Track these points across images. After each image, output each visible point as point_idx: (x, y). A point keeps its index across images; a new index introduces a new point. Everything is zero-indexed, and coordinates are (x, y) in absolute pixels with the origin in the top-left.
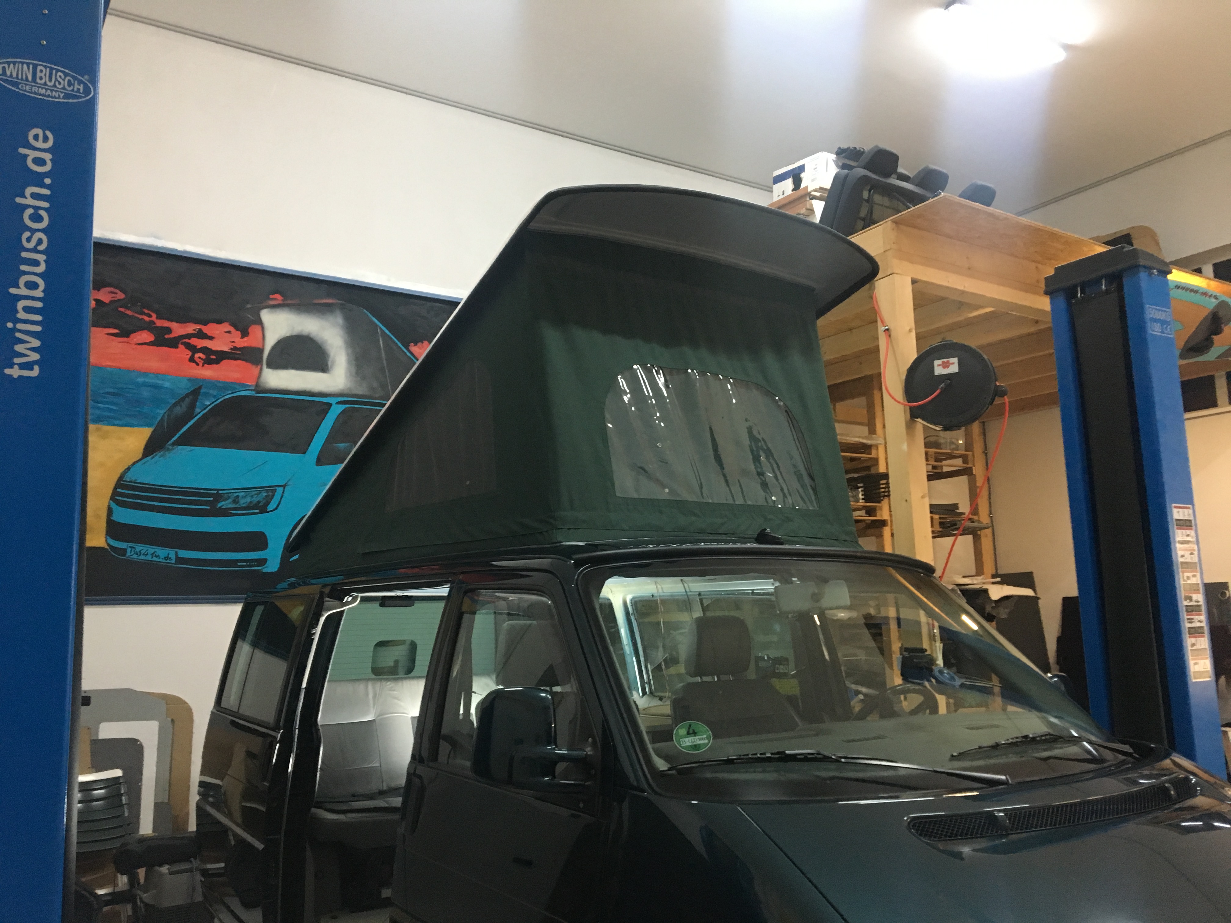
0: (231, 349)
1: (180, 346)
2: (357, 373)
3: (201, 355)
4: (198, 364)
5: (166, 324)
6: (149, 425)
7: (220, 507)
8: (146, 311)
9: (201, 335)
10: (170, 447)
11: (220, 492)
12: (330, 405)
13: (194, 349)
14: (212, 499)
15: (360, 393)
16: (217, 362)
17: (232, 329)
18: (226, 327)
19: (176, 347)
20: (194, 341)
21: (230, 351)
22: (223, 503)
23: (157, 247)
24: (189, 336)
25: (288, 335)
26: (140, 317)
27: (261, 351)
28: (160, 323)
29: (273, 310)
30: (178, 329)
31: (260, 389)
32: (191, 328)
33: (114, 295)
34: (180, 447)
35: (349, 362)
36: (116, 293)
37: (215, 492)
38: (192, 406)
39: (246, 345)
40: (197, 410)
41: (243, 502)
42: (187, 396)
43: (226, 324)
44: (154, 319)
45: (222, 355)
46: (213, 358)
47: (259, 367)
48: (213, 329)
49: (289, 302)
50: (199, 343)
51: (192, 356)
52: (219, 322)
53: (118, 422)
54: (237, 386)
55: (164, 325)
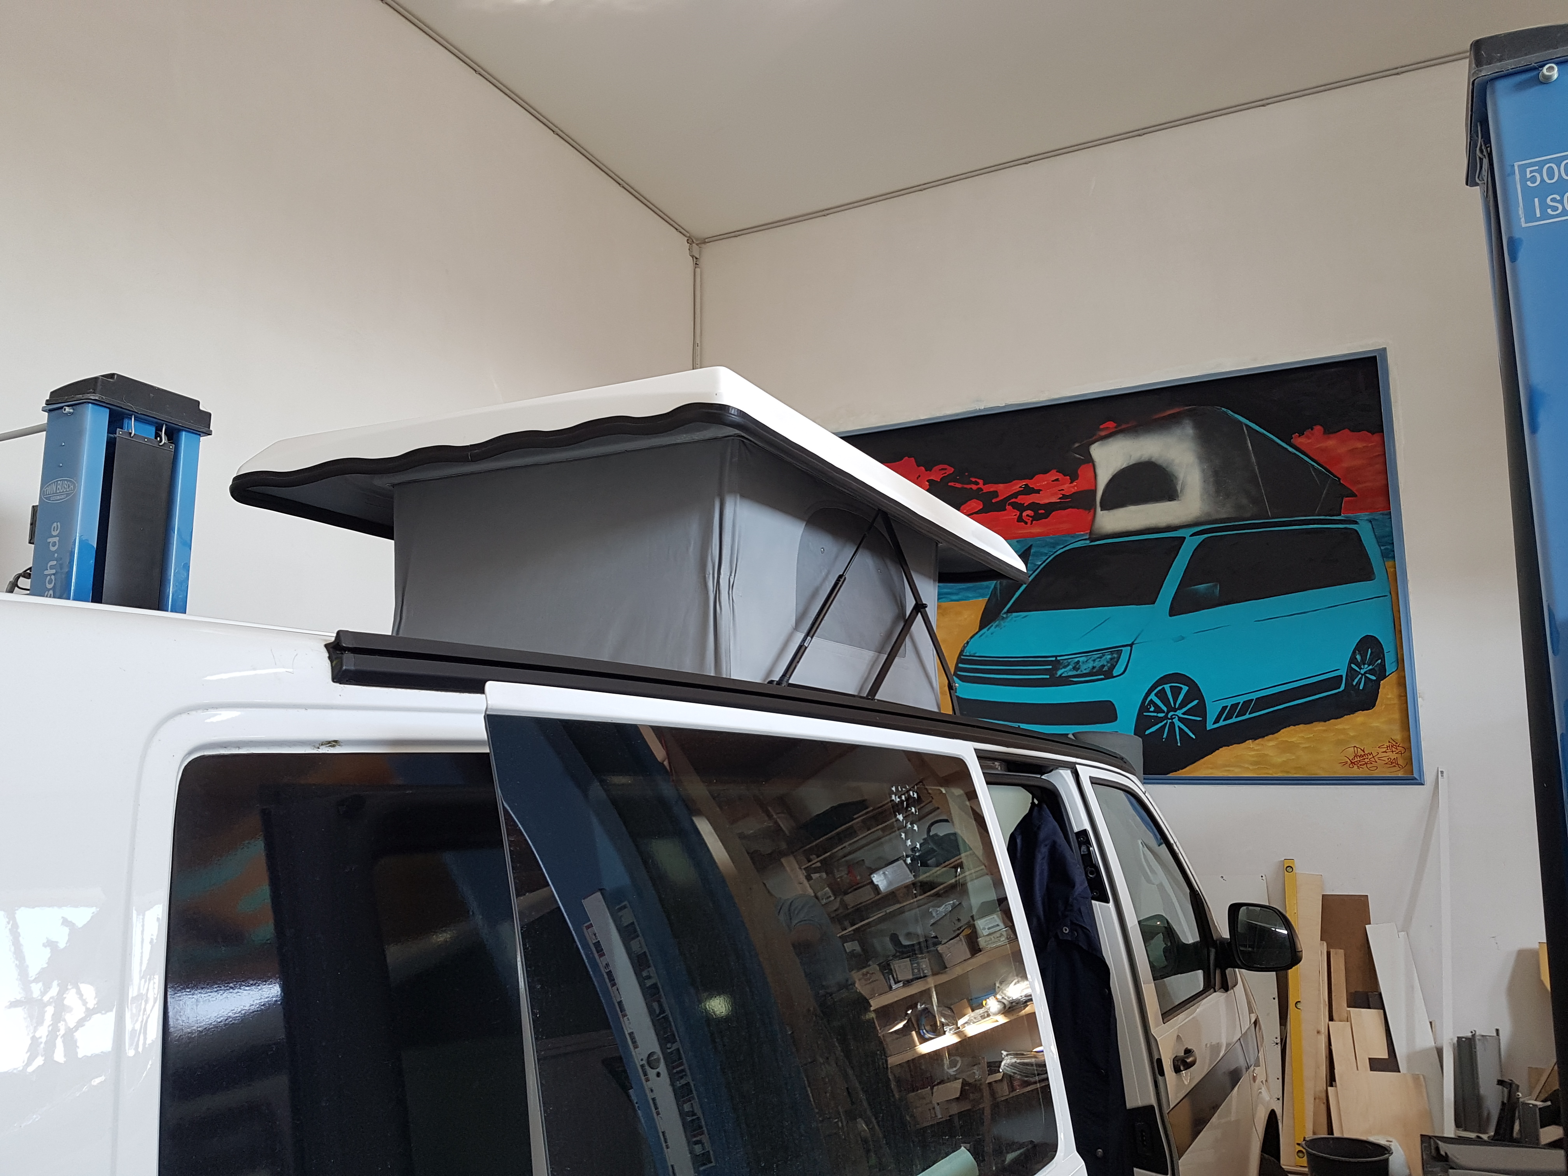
0: (1060, 499)
1: (1007, 507)
2: (1218, 492)
3: (1029, 512)
4: (1026, 523)
5: (991, 488)
6: (982, 596)
7: (1061, 675)
8: (973, 480)
9: (1028, 491)
10: (1005, 616)
11: (1058, 658)
12: (1182, 539)
13: (1021, 508)
14: (1050, 667)
16: (1046, 516)
17: (1060, 476)
18: (1053, 475)
19: (1005, 509)
20: (1021, 499)
21: (1059, 500)
22: (1063, 670)
23: (980, 410)
24: (1015, 495)
25: (1124, 466)
26: (968, 486)
27: (1094, 492)
28: (987, 488)
29: (1105, 442)
30: (1004, 490)
31: (1095, 536)
32: (1018, 485)
33: (943, 472)
34: (1015, 614)
35: (1205, 481)
36: (946, 469)
37: (1054, 659)
39: (1076, 489)
41: (1085, 668)
43: (1054, 471)
44: (981, 485)
45: (1050, 508)
46: (1042, 512)
47: (1092, 511)
48: (1040, 481)
49: (1123, 426)
50: (1028, 500)
51: (1021, 514)
52: (1046, 472)
53: (954, 597)
54: (1069, 538)
55: (992, 490)
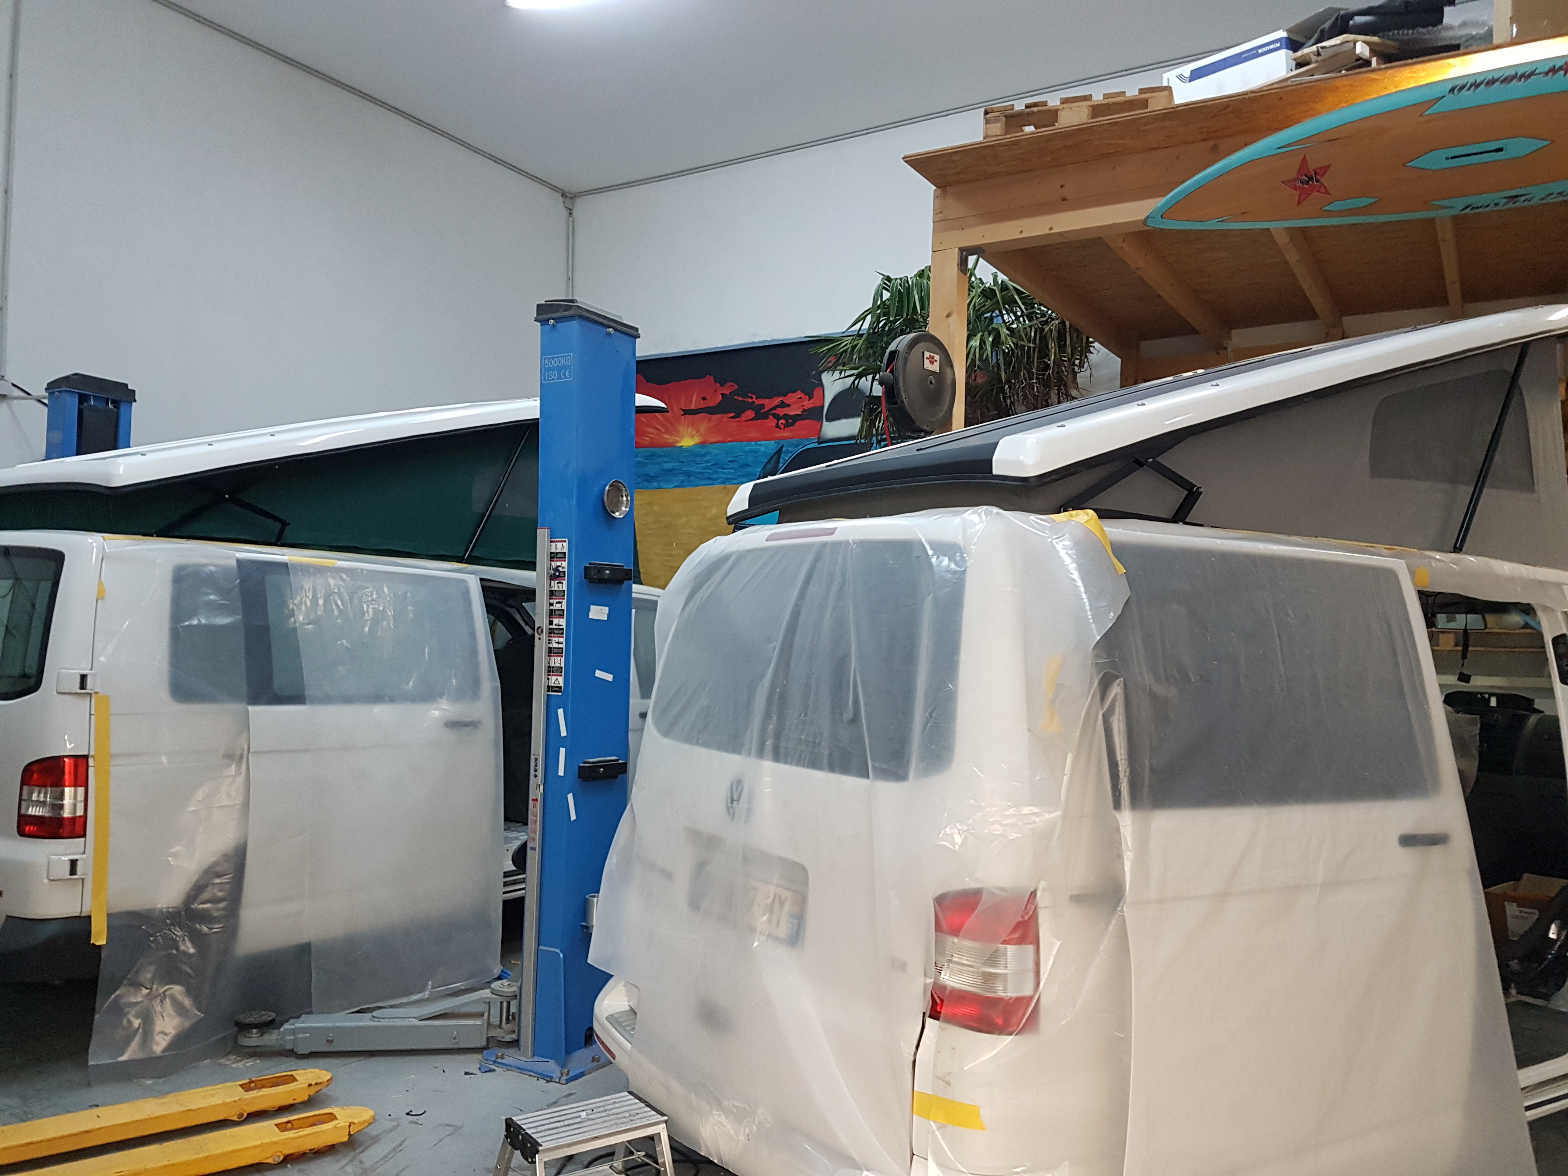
1: (770, 416)
3: (783, 421)
4: (780, 428)
8: (750, 395)
9: (783, 405)
13: (777, 417)
16: (792, 424)
17: (802, 395)
18: (799, 394)
19: (768, 418)
20: (778, 411)
21: (801, 413)
23: (755, 343)
24: (775, 408)
25: (840, 392)
26: (746, 400)
27: (823, 407)
28: (759, 402)
29: (831, 371)
30: (769, 404)
31: (821, 440)
32: (777, 401)
33: (732, 388)
36: (733, 386)
39: (811, 406)
40: (781, 465)
42: (775, 454)
43: (799, 392)
44: (754, 399)
45: (796, 418)
46: (791, 421)
47: (820, 422)
48: (791, 398)
51: (778, 423)
52: (794, 392)
54: (805, 441)
55: (761, 403)
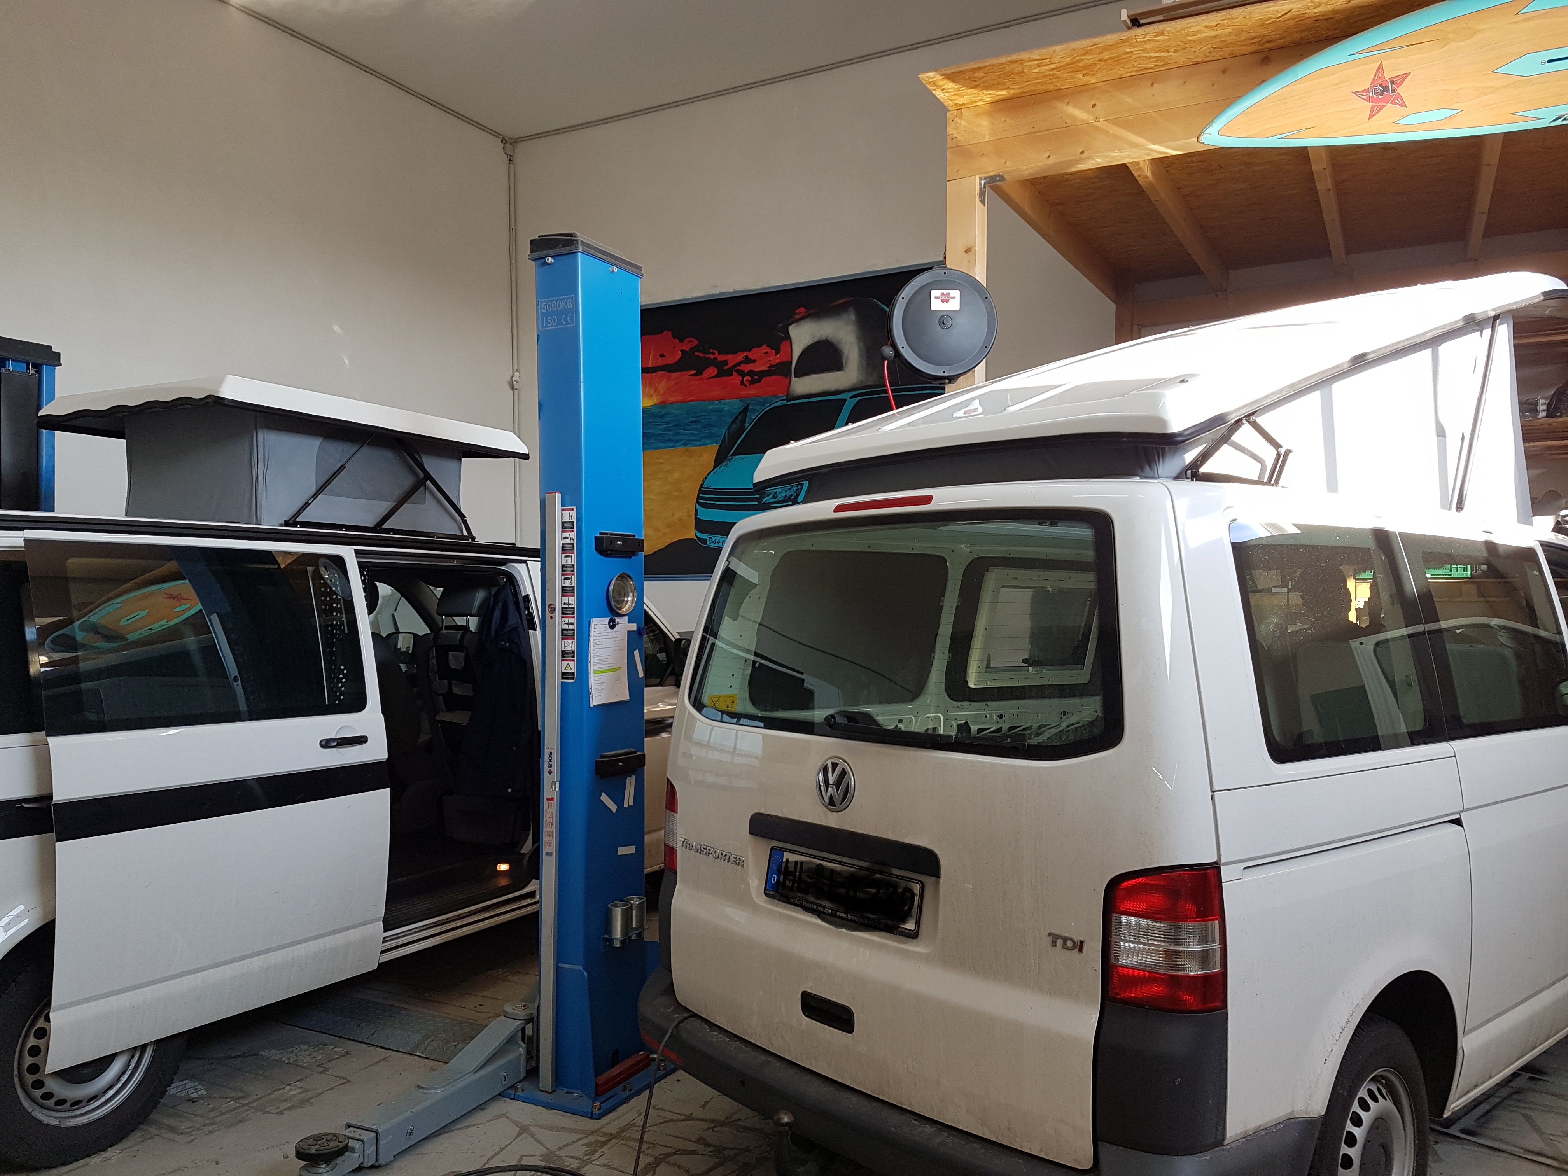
0: (768, 367)
1: (734, 373)
2: (868, 365)
3: (748, 378)
4: (746, 386)
6: (716, 442)
7: (764, 502)
8: (711, 350)
9: (748, 360)
10: (730, 458)
12: (845, 400)
13: (742, 374)
14: (758, 496)
15: (871, 383)
16: (759, 381)
17: (768, 350)
18: (765, 349)
19: (732, 375)
20: (743, 367)
21: (767, 369)
22: (767, 498)
23: (716, 295)
24: (739, 364)
25: (810, 343)
26: (708, 356)
27: (791, 362)
28: (722, 357)
29: (799, 323)
30: (732, 359)
31: (790, 397)
32: (741, 356)
33: (691, 343)
34: (737, 457)
35: (861, 356)
36: (692, 341)
38: (744, 421)
39: (779, 361)
40: (747, 425)
41: (780, 497)
42: (740, 413)
43: (765, 346)
44: (717, 355)
45: (763, 374)
46: (757, 377)
47: (789, 377)
48: (756, 353)
49: (812, 311)
50: (746, 368)
51: (743, 380)
52: (759, 346)
53: (698, 443)
55: (724, 359)
